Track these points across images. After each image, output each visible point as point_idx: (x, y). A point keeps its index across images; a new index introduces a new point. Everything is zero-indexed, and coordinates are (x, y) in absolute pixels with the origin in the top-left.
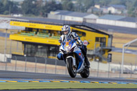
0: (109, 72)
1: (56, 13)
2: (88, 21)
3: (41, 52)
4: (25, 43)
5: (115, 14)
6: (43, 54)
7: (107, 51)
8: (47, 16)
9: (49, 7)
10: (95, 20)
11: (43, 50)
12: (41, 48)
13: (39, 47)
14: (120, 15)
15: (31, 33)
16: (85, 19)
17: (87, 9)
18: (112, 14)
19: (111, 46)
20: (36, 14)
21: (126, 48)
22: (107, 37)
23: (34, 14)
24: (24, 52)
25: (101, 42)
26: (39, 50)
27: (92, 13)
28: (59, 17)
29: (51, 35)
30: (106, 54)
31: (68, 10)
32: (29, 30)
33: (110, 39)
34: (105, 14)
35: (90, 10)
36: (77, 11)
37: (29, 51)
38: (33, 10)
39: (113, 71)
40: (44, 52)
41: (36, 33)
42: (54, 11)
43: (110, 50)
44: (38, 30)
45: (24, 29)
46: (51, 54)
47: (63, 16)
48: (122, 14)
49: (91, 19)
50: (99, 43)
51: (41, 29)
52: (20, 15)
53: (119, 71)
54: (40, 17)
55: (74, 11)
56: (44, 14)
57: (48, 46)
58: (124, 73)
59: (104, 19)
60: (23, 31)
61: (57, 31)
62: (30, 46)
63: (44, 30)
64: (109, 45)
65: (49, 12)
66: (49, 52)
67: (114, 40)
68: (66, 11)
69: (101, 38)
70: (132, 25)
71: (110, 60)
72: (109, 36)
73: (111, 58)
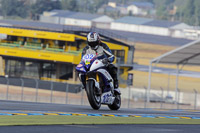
0: (129, 100)
1: (52, 13)
2: (98, 26)
3: (31, 71)
4: (6, 58)
5: (138, 16)
6: (32, 75)
7: (126, 69)
8: (38, 18)
9: (41, 6)
10: (109, 24)
11: (33, 68)
12: (30, 66)
13: (27, 63)
14: (146, 17)
15: (15, 44)
16: (94, 23)
17: (97, 8)
18: (134, 16)
19: (133, 63)
20: (22, 15)
21: (154, 65)
22: (126, 48)
23: (19, 15)
24: (5, 71)
25: (118, 56)
26: (27, 68)
27: (105, 14)
28: (56, 21)
29: (44, 47)
30: (125, 74)
32: (12, 39)
33: (131, 52)
34: (123, 16)
35: (101, 10)
36: (82, 11)
37: (13, 69)
38: (18, 9)
39: (136, 99)
40: (35, 72)
41: (23, 44)
42: (50, 11)
43: (131, 68)
44: (25, 39)
45: (5, 37)
46: (45, 75)
47: (62, 19)
48: (148, 16)
49: (104, 23)
51: (30, 38)
53: (144, 99)
54: (28, 21)
55: (77, 11)
56: (34, 15)
57: (41, 62)
58: (151, 101)
59: (122, 22)
60: (3, 41)
61: (54, 41)
62: (13, 62)
63: (34, 39)
64: (130, 61)
65: (42, 13)
66: (42, 72)
67: (136, 54)
68: (67, 11)
69: (118, 51)
70: (163, 32)
71: (130, 83)
72: (130, 47)
73: (132, 80)
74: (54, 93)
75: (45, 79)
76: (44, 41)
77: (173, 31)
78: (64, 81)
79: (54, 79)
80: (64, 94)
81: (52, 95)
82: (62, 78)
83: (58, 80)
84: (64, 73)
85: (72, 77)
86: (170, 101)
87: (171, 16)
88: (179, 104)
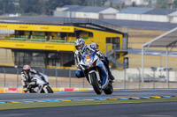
0: (125, 81)
1: (64, 9)
2: (105, 17)
3: (37, 61)
4: (15, 51)
5: (141, 6)
6: (39, 64)
7: (121, 54)
8: (52, 13)
9: (54, 2)
11: (39, 58)
12: (37, 56)
13: (34, 54)
14: (147, 6)
15: (22, 38)
16: (101, 15)
17: (104, 1)
18: (137, 6)
19: (127, 48)
20: (38, 12)
22: (121, 36)
23: (35, 12)
24: (15, 62)
25: (113, 43)
26: (35, 58)
27: (111, 6)
29: (48, 39)
30: (121, 58)
31: (78, 4)
33: (125, 39)
34: (128, 6)
35: (107, 3)
36: (91, 5)
37: (22, 60)
38: (34, 7)
39: (131, 80)
40: (41, 61)
41: (30, 38)
42: (62, 6)
43: (126, 53)
46: (50, 63)
47: (73, 13)
48: (149, 6)
49: (110, 14)
50: (111, 45)
52: (17, 15)
53: (139, 80)
55: (86, 5)
56: (48, 11)
57: (46, 52)
58: (145, 81)
59: (126, 13)
61: (56, 33)
62: (22, 54)
63: (39, 32)
64: (125, 47)
65: (55, 9)
66: (47, 61)
67: (130, 40)
68: (77, 6)
69: (114, 38)
70: (162, 19)
71: (126, 66)
72: (124, 35)
73: (128, 63)
74: (59, 78)
75: (50, 67)
76: (48, 34)
77: (172, 17)
78: (67, 68)
79: (58, 67)
80: (68, 79)
81: (57, 81)
82: (65, 65)
83: (62, 68)
84: (67, 61)
85: (74, 64)
86: (163, 80)
87: (170, 4)
88: (170, 82)
